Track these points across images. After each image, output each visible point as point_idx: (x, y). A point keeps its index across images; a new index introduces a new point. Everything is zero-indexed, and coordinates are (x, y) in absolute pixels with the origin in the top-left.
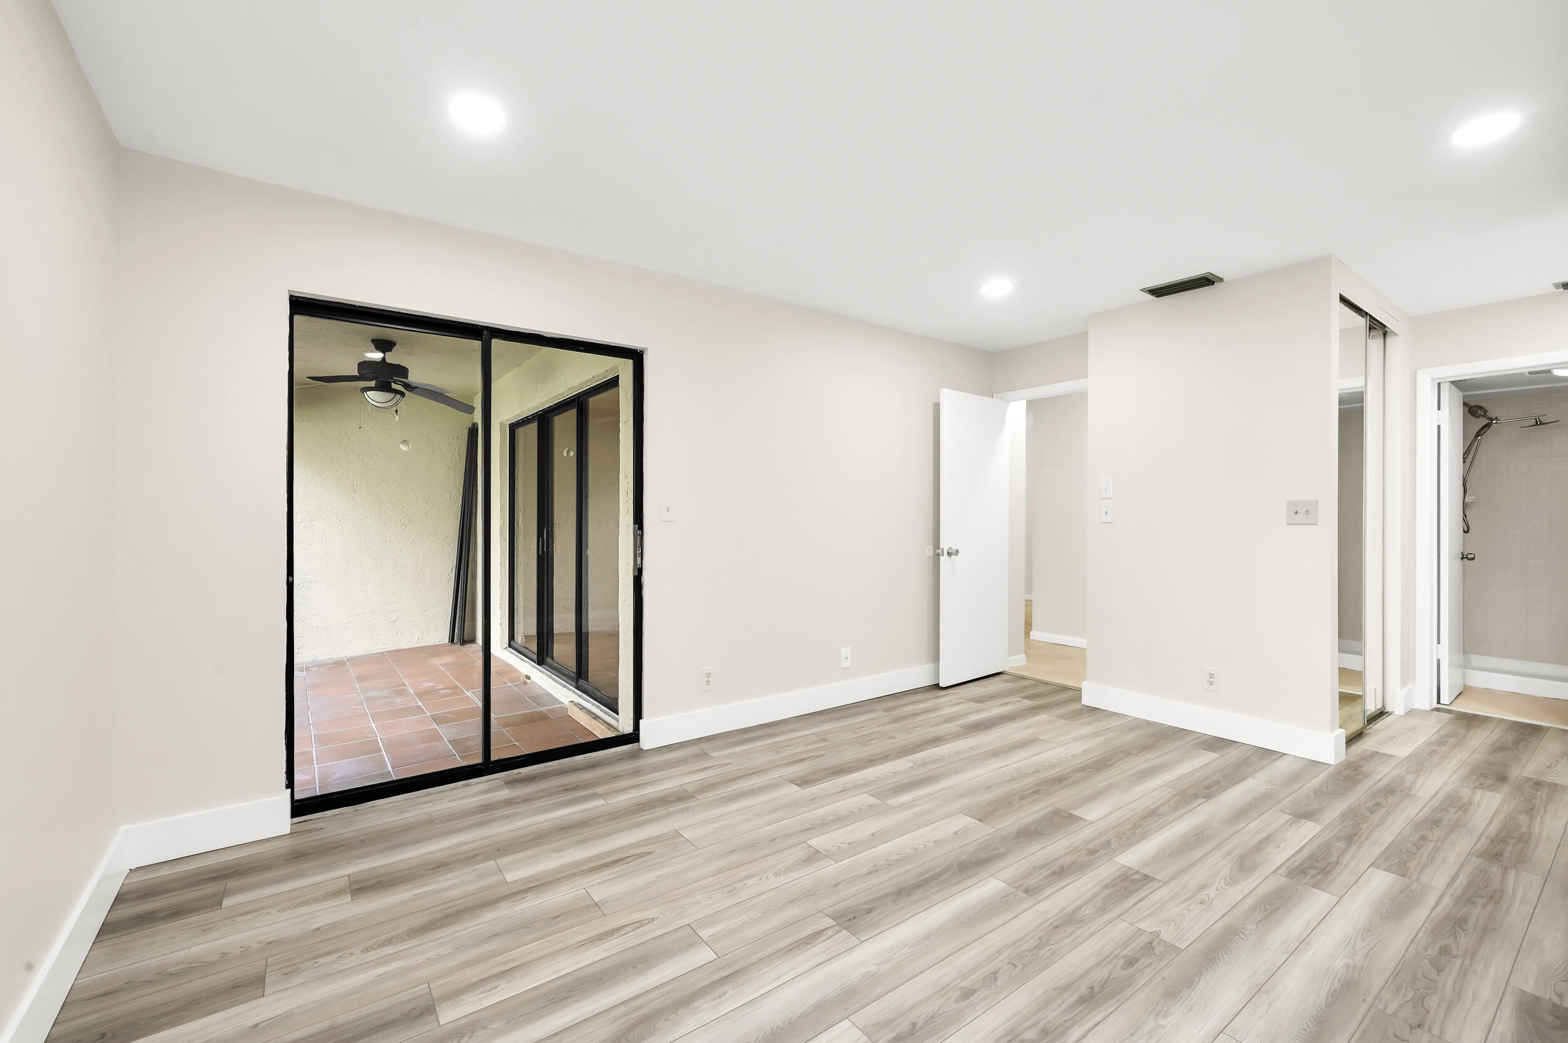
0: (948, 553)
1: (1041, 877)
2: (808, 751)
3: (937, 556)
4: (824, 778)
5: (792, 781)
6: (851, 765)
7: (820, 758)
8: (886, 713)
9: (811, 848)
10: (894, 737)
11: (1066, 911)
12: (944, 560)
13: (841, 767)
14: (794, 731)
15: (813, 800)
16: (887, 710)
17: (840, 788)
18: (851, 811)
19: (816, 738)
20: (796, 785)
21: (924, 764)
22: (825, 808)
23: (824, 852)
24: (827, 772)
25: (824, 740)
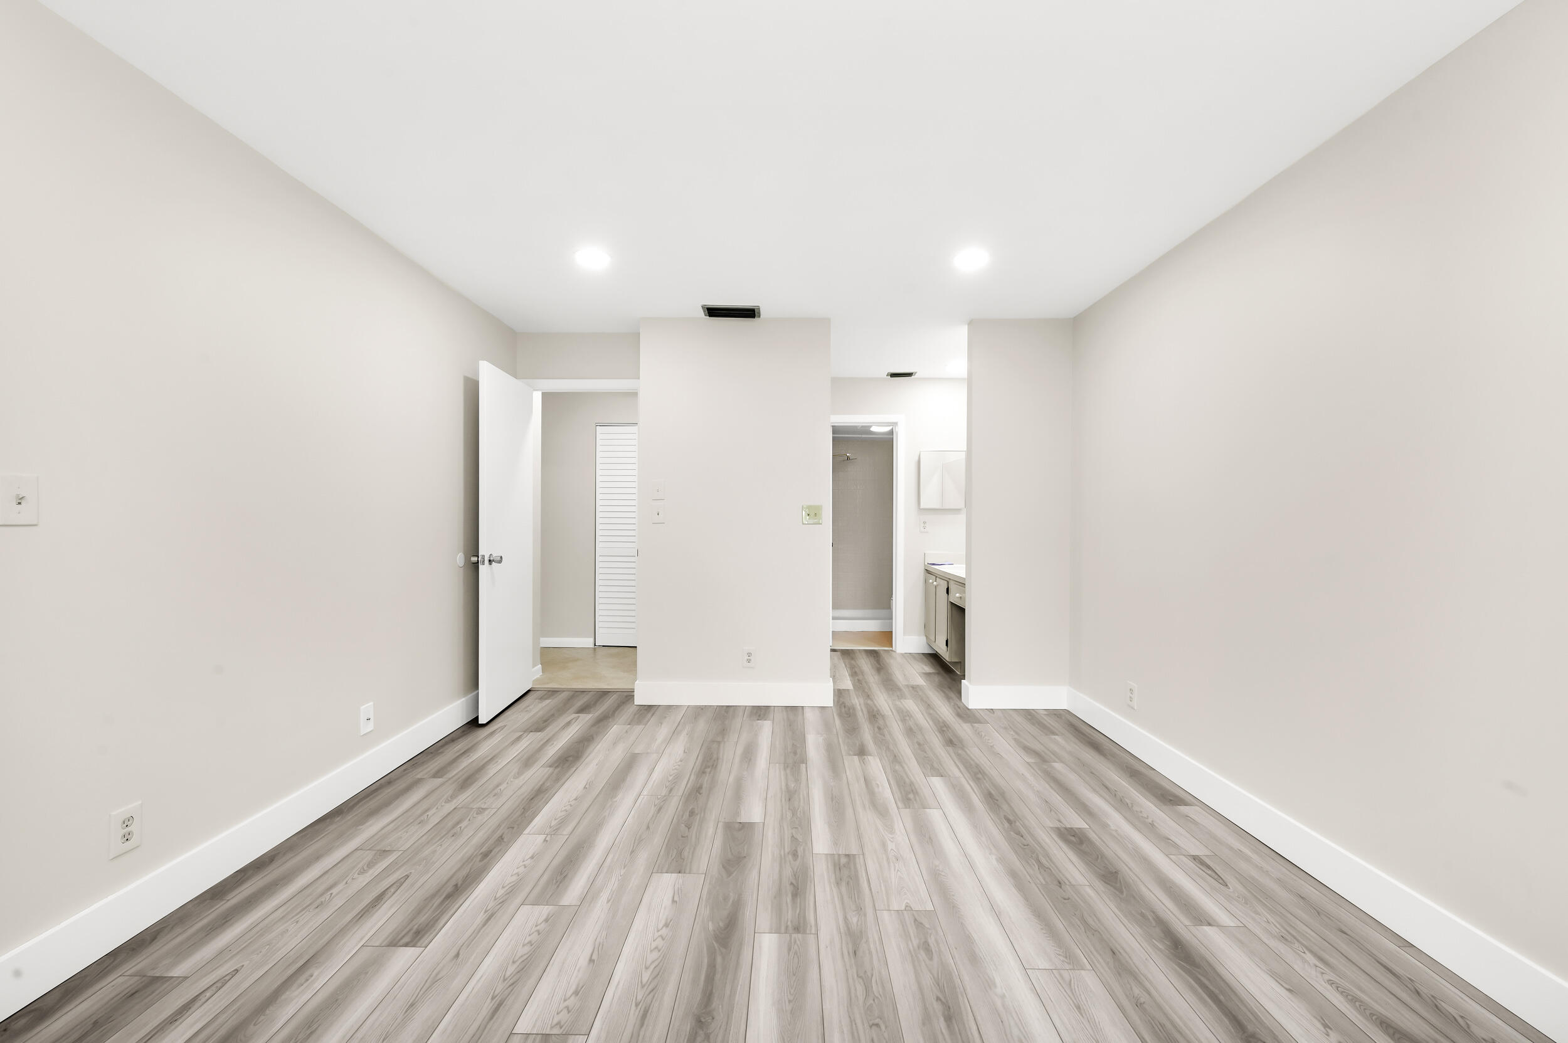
0: (490, 561)
1: (790, 906)
2: (378, 878)
3: (476, 566)
4: (442, 913)
5: (394, 943)
6: (464, 873)
7: (405, 885)
8: (439, 781)
9: (532, 1038)
10: (485, 809)
11: (842, 930)
12: (483, 569)
13: (453, 882)
14: (317, 857)
15: (457, 955)
16: (437, 774)
17: (481, 918)
18: (530, 942)
19: (369, 856)
20: (406, 945)
21: (554, 830)
22: (488, 960)
23: (556, 1031)
24: (437, 901)
25: (385, 853)
